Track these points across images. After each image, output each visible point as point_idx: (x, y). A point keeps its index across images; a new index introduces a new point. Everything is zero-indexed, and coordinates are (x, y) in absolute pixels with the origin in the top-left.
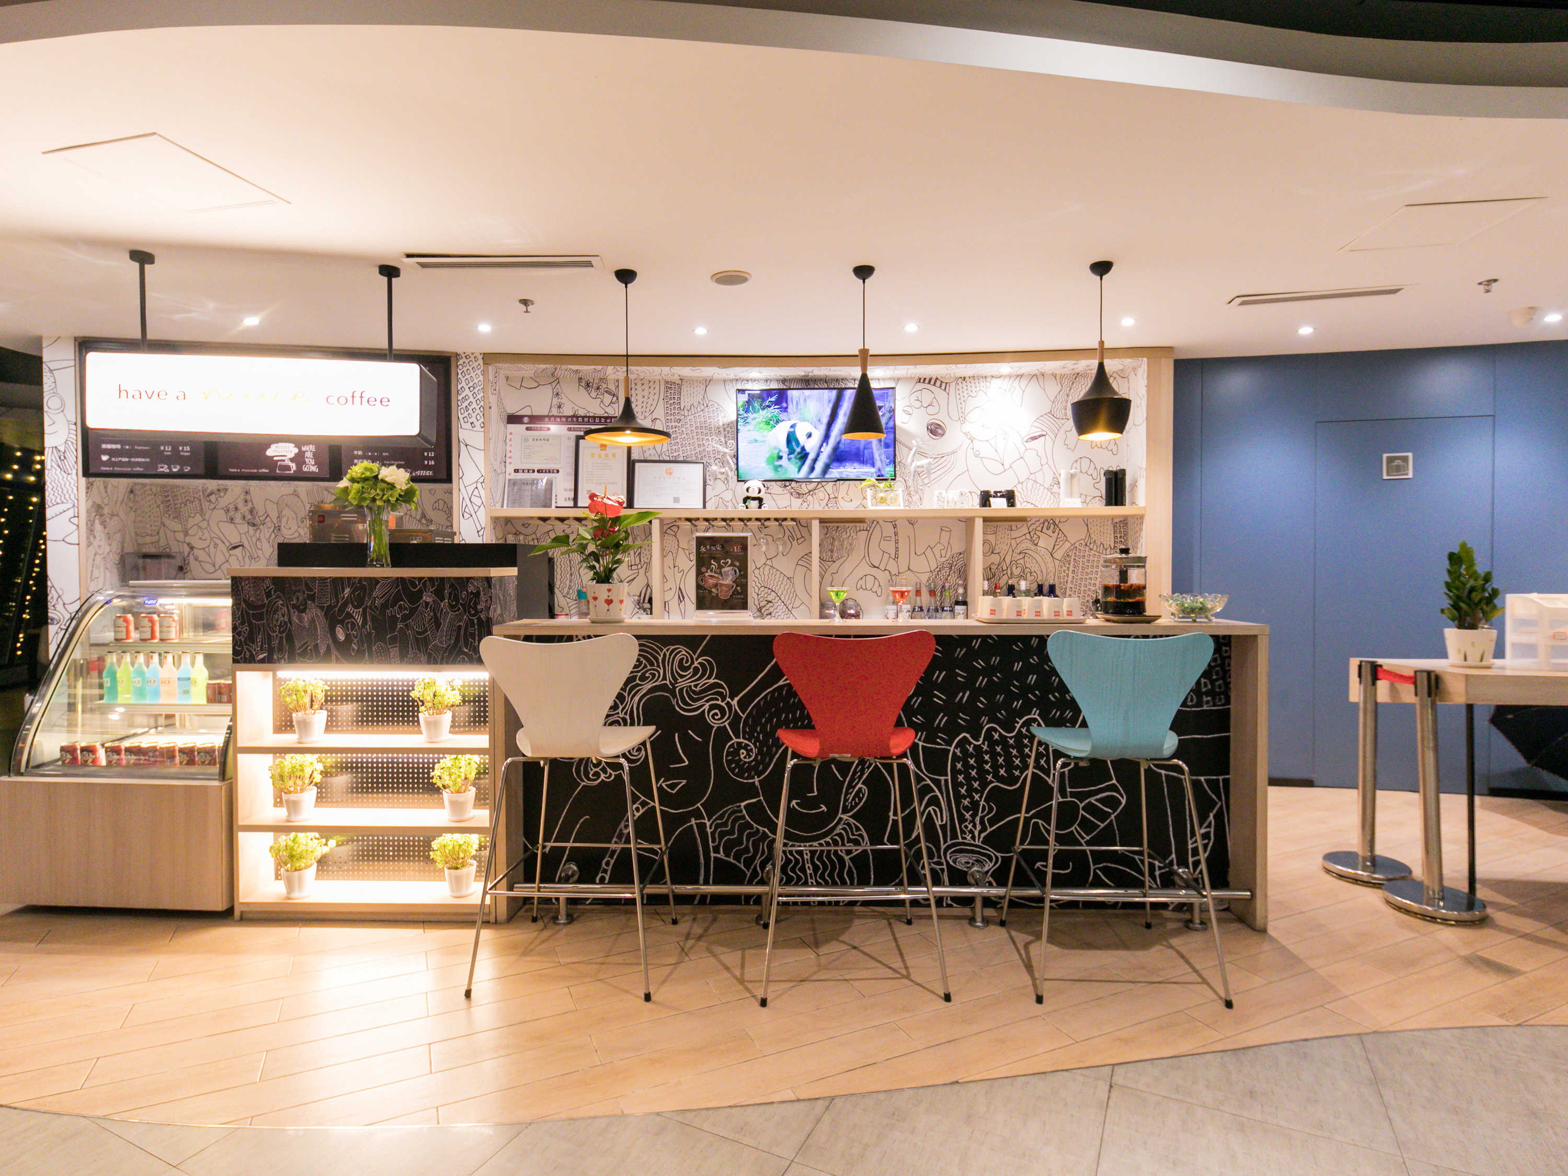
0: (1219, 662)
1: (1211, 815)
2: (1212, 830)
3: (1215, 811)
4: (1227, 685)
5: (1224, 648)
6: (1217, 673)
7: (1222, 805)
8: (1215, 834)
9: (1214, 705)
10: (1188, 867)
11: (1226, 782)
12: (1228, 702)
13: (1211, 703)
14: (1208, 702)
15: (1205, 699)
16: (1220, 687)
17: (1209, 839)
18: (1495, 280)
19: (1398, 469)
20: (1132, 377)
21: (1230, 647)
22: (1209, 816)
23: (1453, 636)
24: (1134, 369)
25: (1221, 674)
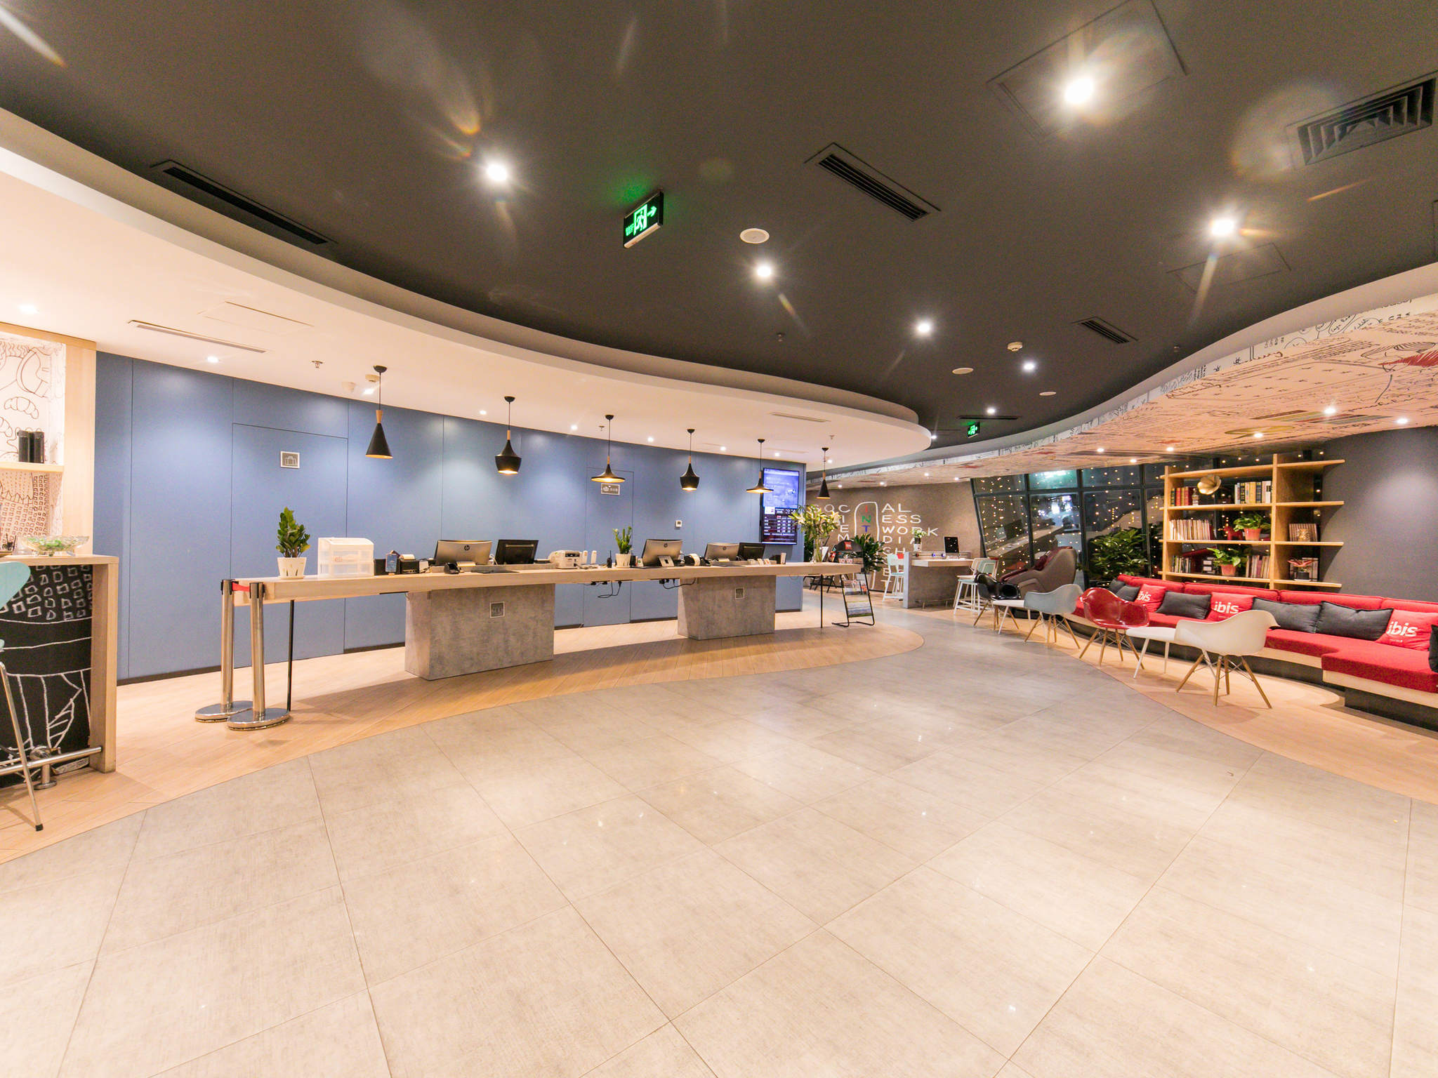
0: (80, 585)
1: (72, 700)
2: (73, 711)
3: (75, 697)
4: (89, 603)
5: (85, 575)
6: (78, 594)
7: (82, 692)
8: (74, 715)
9: (75, 618)
10: (46, 744)
11: (87, 674)
12: (89, 613)
13: (72, 617)
14: (68, 616)
15: (65, 614)
16: (81, 604)
17: (69, 719)
18: (321, 363)
19: (291, 461)
20: (53, 355)
21: (92, 574)
22: (69, 701)
23: (283, 562)
24: (56, 350)
25: (82, 594)
